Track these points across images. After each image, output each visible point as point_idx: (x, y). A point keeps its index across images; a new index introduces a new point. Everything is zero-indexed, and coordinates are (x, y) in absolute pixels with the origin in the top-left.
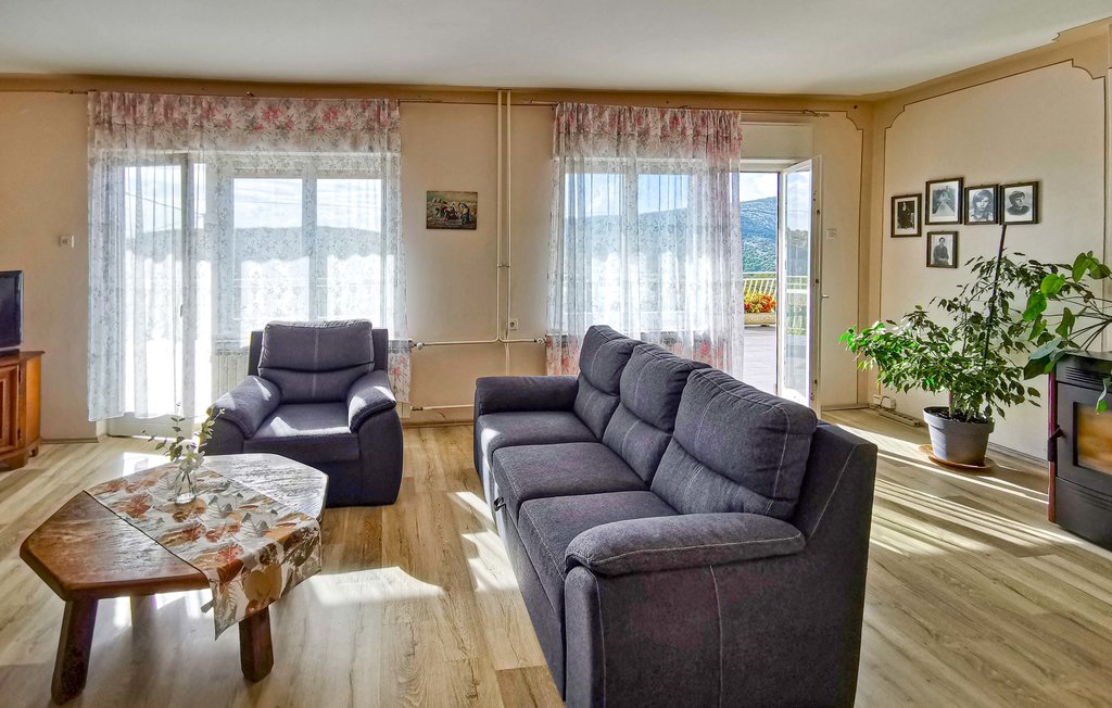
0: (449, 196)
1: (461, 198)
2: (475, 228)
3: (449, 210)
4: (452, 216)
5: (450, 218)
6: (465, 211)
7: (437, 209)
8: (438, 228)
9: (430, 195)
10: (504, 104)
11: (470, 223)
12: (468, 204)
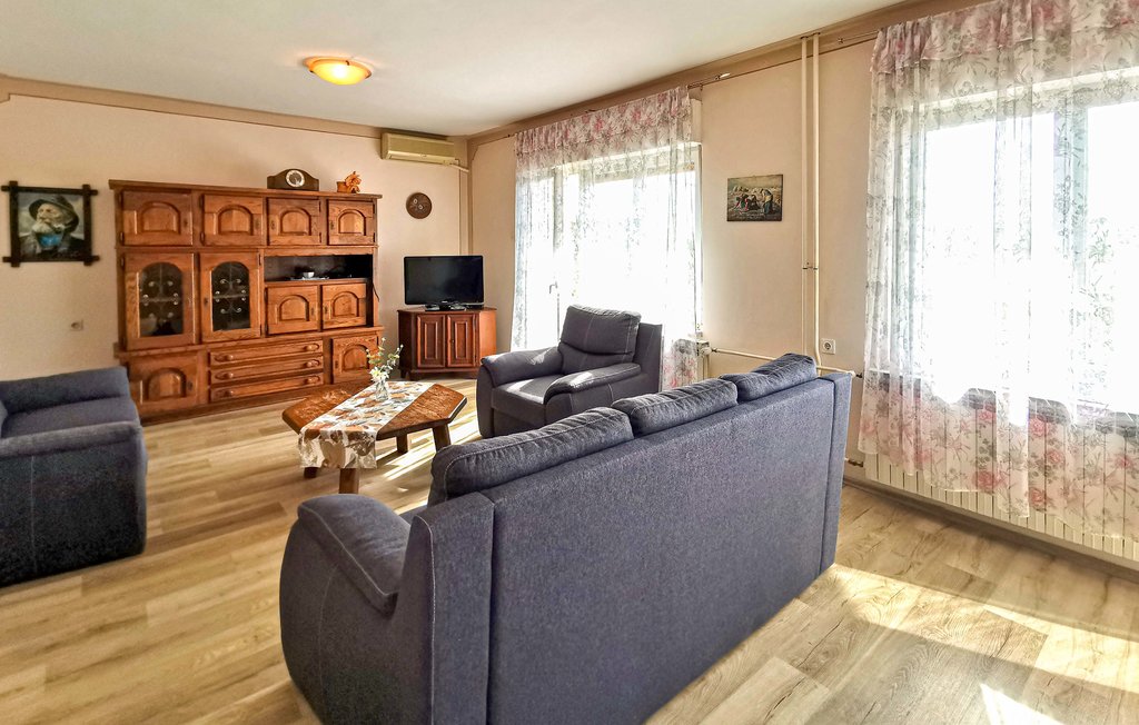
0: (750, 183)
1: (763, 183)
2: (779, 219)
3: (750, 198)
4: (752, 205)
5: (751, 208)
6: (768, 198)
7: (738, 199)
8: (740, 220)
9: (731, 183)
10: (810, 56)
11: (773, 213)
12: (771, 191)
